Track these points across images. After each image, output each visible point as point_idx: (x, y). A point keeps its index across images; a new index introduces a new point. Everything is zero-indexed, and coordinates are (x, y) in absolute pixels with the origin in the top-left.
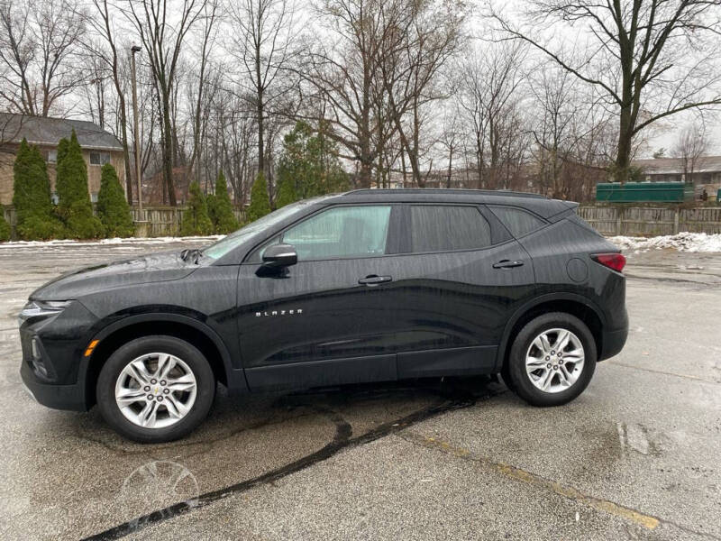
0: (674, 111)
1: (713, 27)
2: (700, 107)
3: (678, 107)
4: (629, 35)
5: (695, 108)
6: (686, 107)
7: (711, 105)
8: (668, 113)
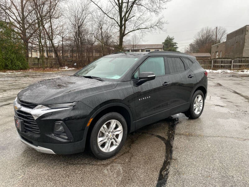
0: (135, 30)
1: (144, 6)
2: (142, 29)
3: (136, 29)
4: (121, 4)
5: (140, 30)
6: (138, 29)
7: (144, 29)
8: (133, 31)
